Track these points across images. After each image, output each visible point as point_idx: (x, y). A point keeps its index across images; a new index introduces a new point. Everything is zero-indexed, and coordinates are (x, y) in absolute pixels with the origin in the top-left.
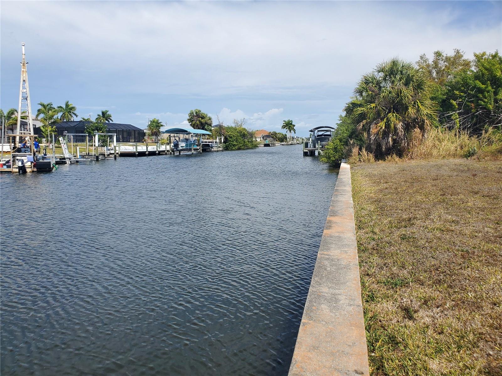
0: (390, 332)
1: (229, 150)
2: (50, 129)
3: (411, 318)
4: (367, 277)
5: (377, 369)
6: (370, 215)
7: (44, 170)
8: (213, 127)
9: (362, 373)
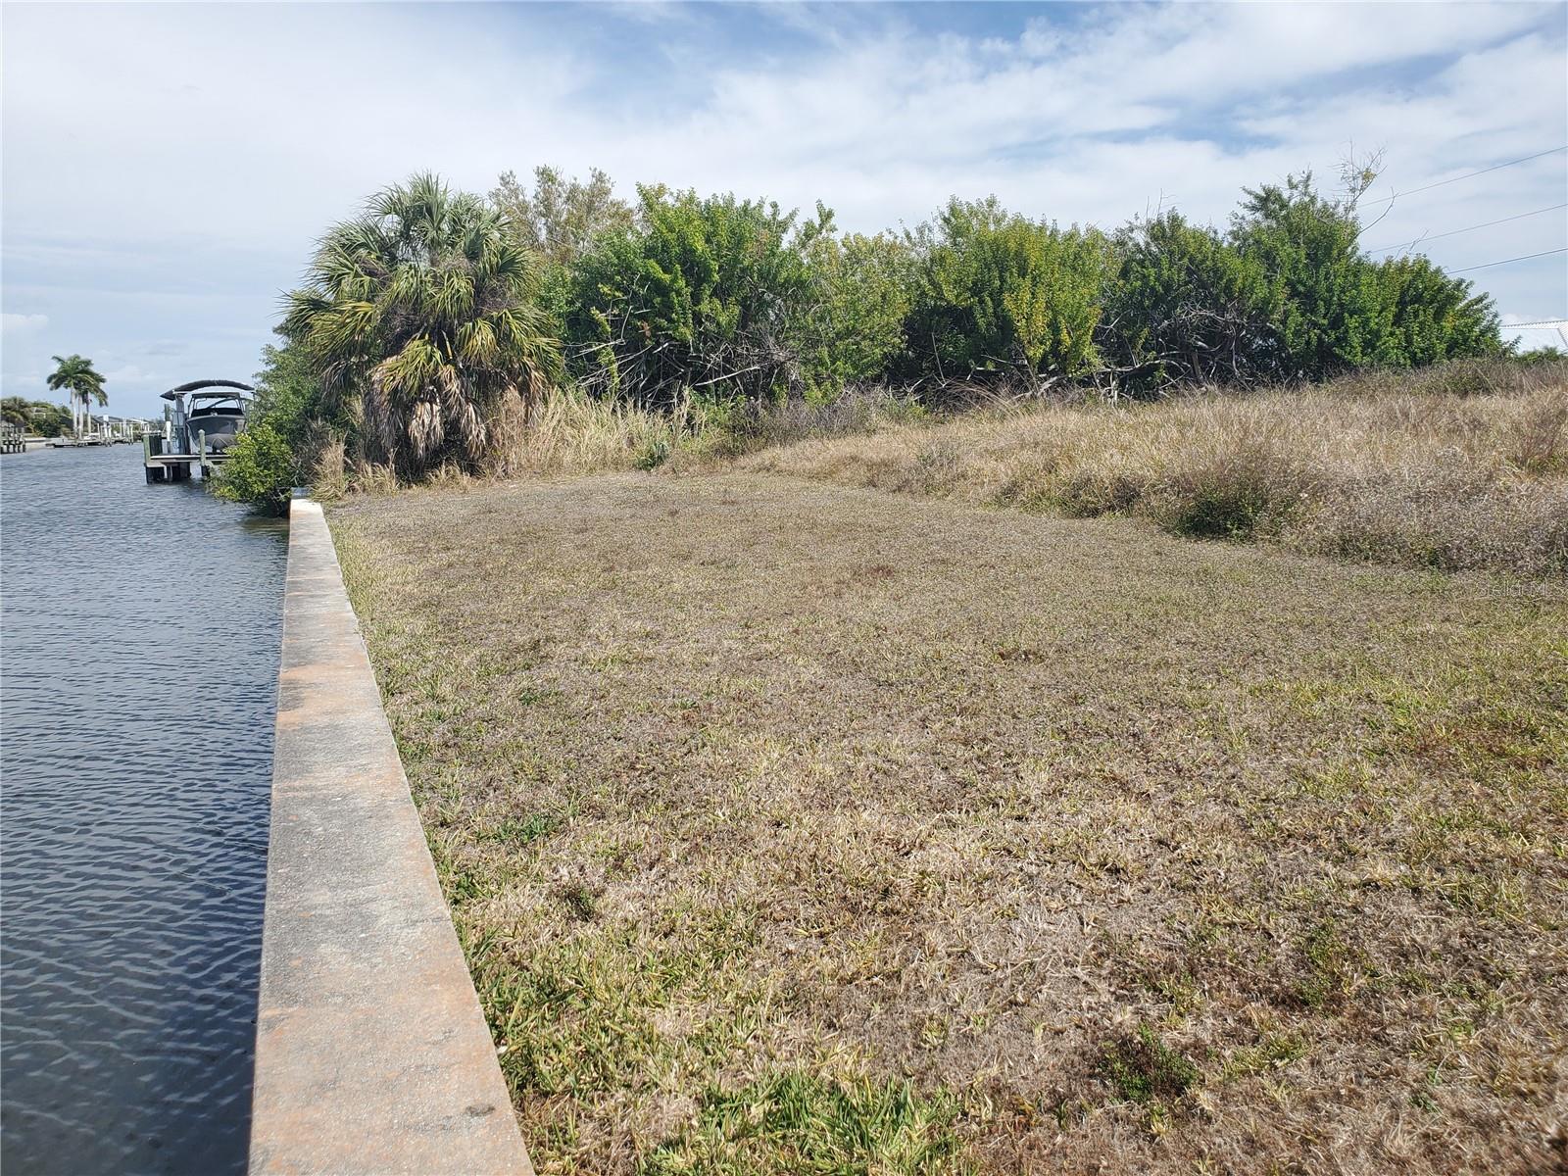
0: (538, 969)
3: (587, 915)
4: (445, 832)
5: (518, 1087)
6: (416, 647)
9: (491, 1109)
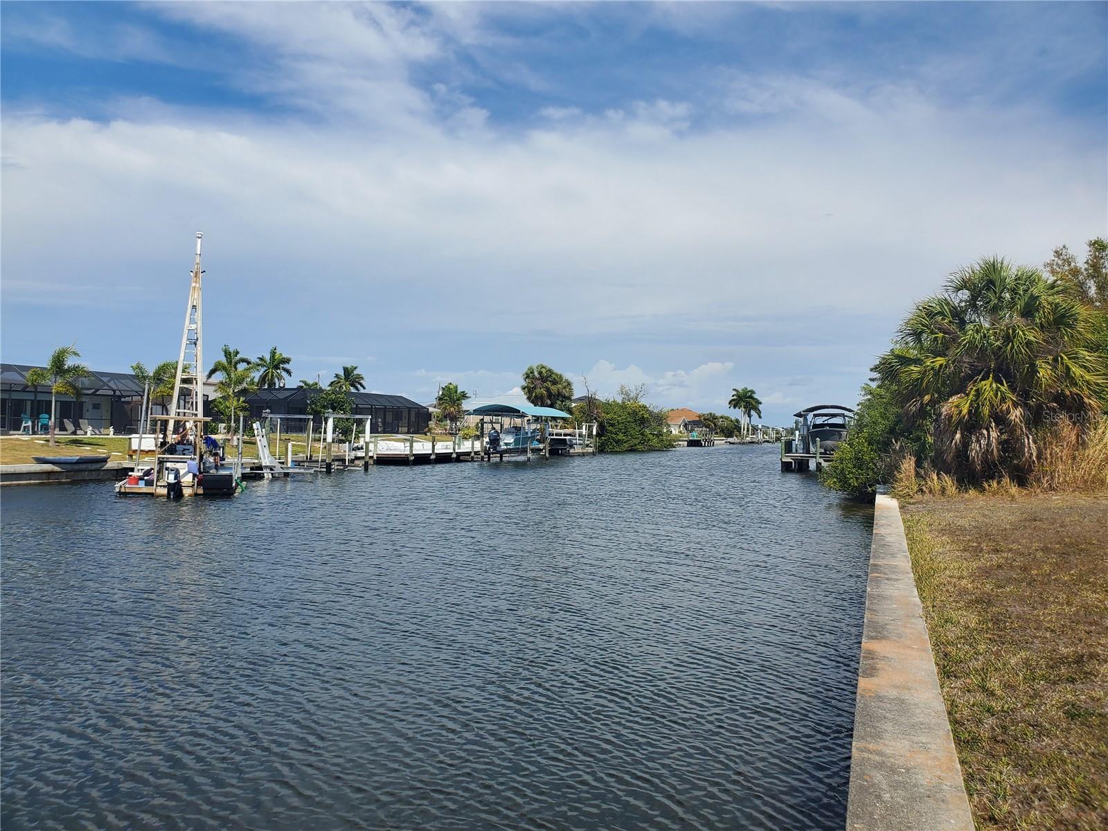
1: (607, 453)
6: (969, 637)
7: (217, 492)
8: (575, 401)
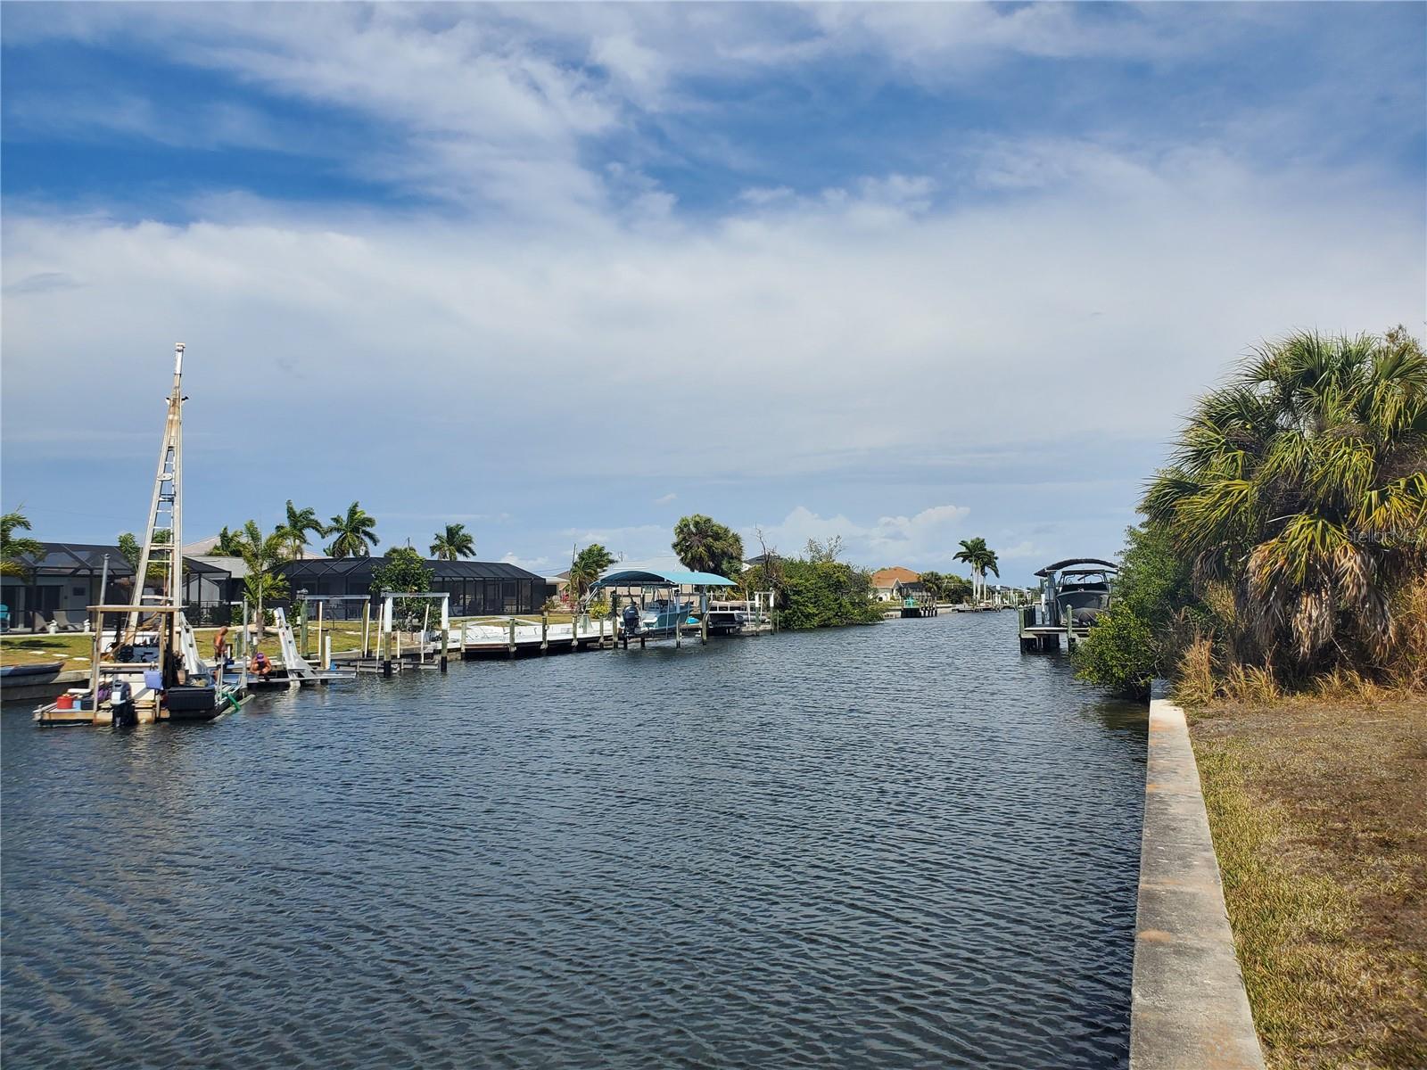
1: (793, 631)
2: (270, 582)
7: (191, 714)
8: (747, 562)
